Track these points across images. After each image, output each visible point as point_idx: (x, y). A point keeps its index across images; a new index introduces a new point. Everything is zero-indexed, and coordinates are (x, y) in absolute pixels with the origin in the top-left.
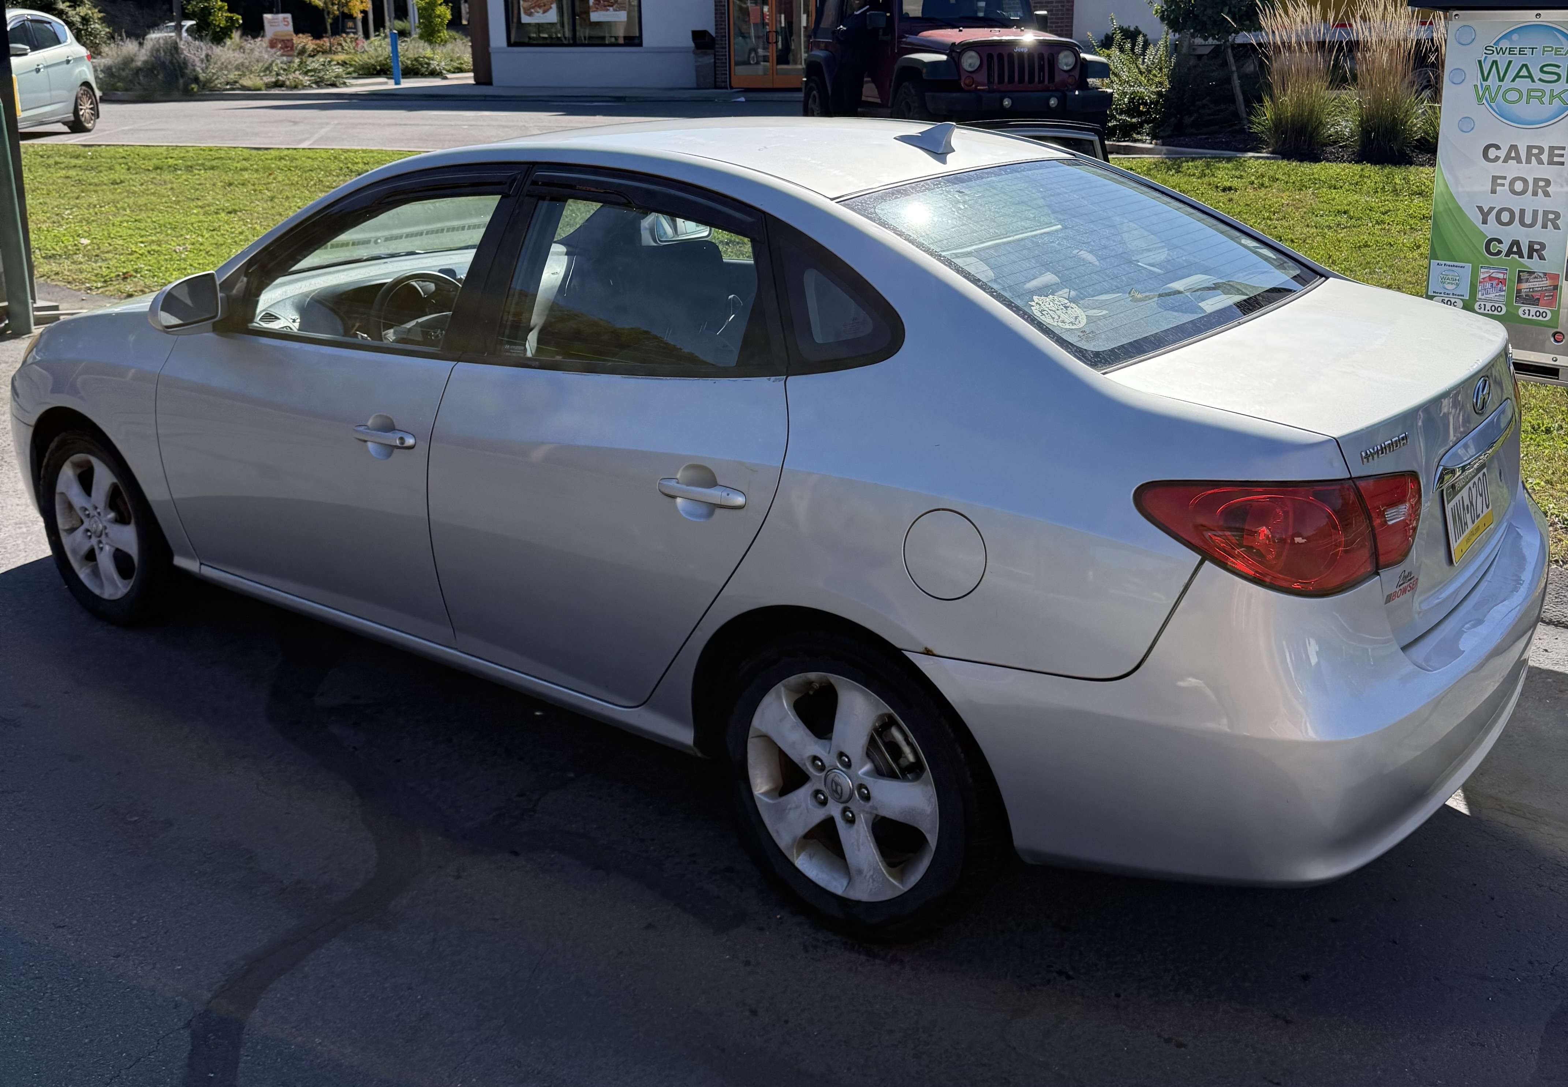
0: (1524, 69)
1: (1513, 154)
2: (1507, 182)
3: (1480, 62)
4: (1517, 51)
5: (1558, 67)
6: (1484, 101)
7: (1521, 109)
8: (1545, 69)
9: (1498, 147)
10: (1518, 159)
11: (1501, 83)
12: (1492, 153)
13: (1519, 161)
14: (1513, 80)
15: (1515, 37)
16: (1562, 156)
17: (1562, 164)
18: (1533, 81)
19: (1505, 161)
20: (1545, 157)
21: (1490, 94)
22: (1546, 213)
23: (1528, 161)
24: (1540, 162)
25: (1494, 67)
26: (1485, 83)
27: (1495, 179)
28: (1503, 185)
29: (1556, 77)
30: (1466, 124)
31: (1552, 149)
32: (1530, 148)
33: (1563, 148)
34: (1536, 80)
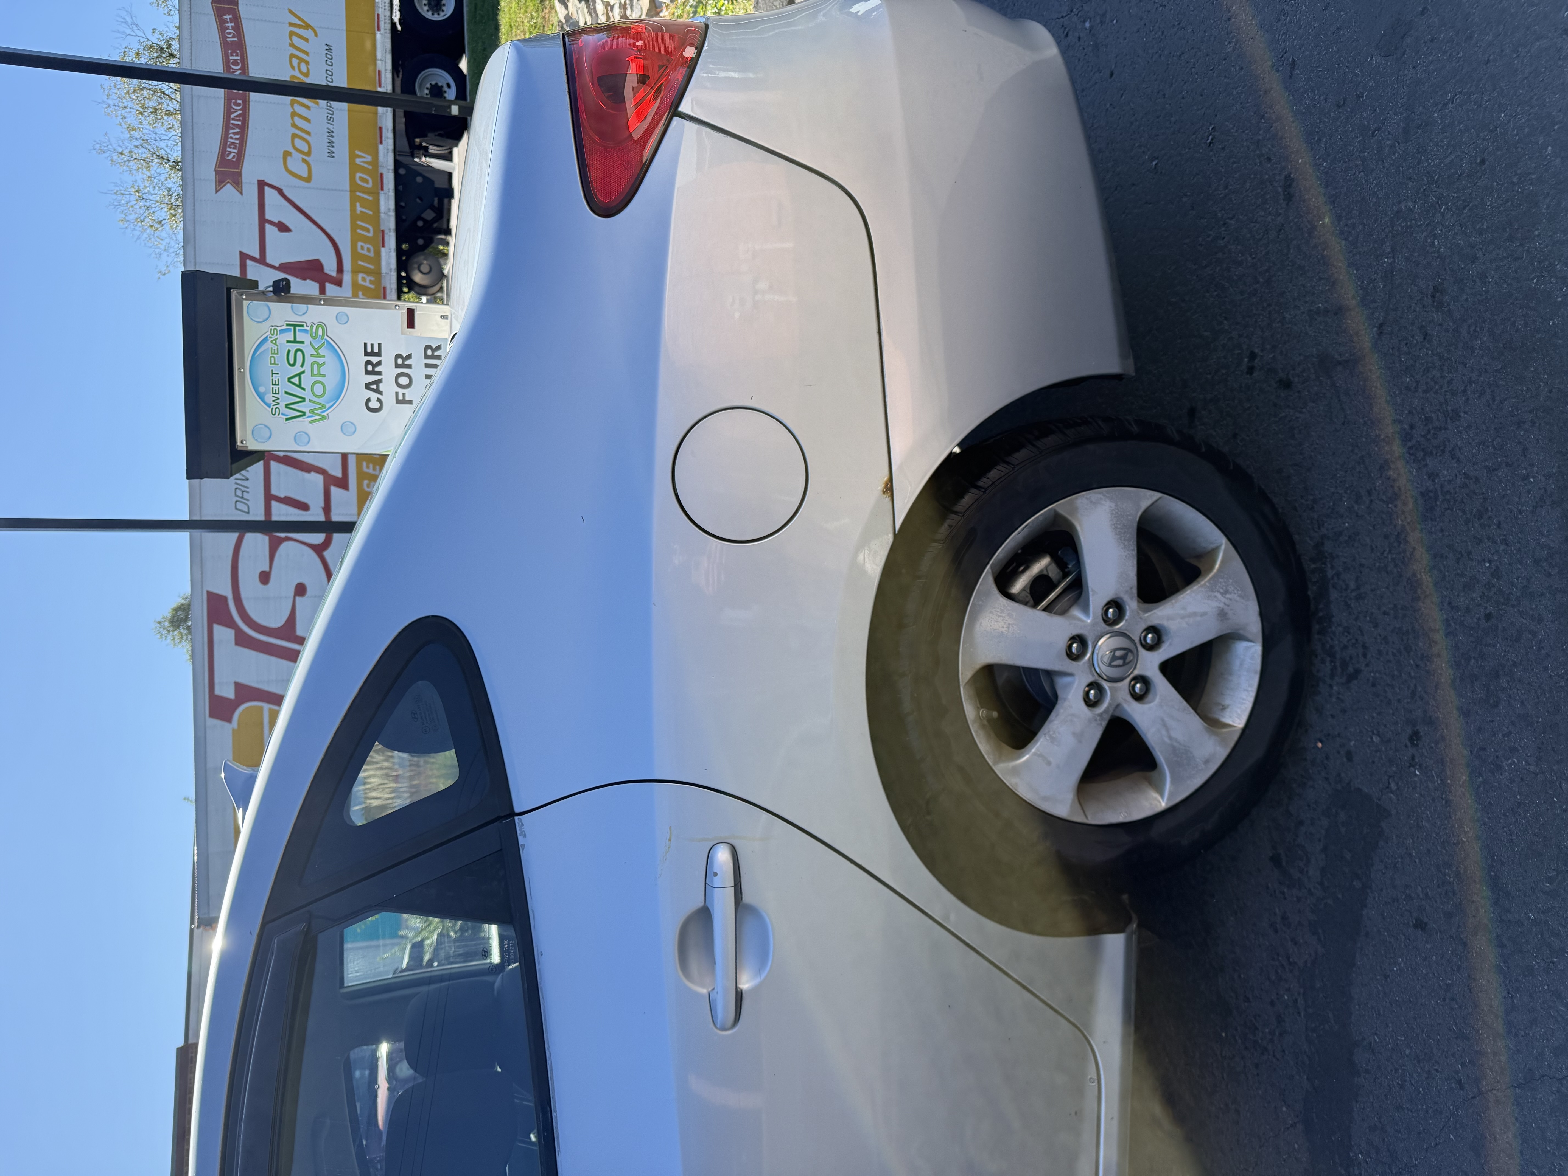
0: (292, 380)
1: (374, 387)
2: (401, 391)
3: (287, 419)
4: (276, 387)
5: (289, 351)
6: (325, 414)
7: (331, 380)
8: (292, 362)
9: (368, 400)
10: (378, 382)
11: (307, 400)
12: (374, 405)
13: (380, 381)
14: (304, 389)
15: (262, 389)
16: (372, 345)
17: (380, 345)
18: (303, 372)
19: (380, 393)
20: (374, 360)
21: (319, 409)
22: (427, 357)
23: (379, 373)
24: (379, 363)
25: (292, 406)
26: (308, 414)
27: (398, 401)
28: (404, 394)
29: (299, 353)
30: (348, 428)
31: (367, 354)
32: (367, 372)
33: (365, 344)
34: (302, 370)
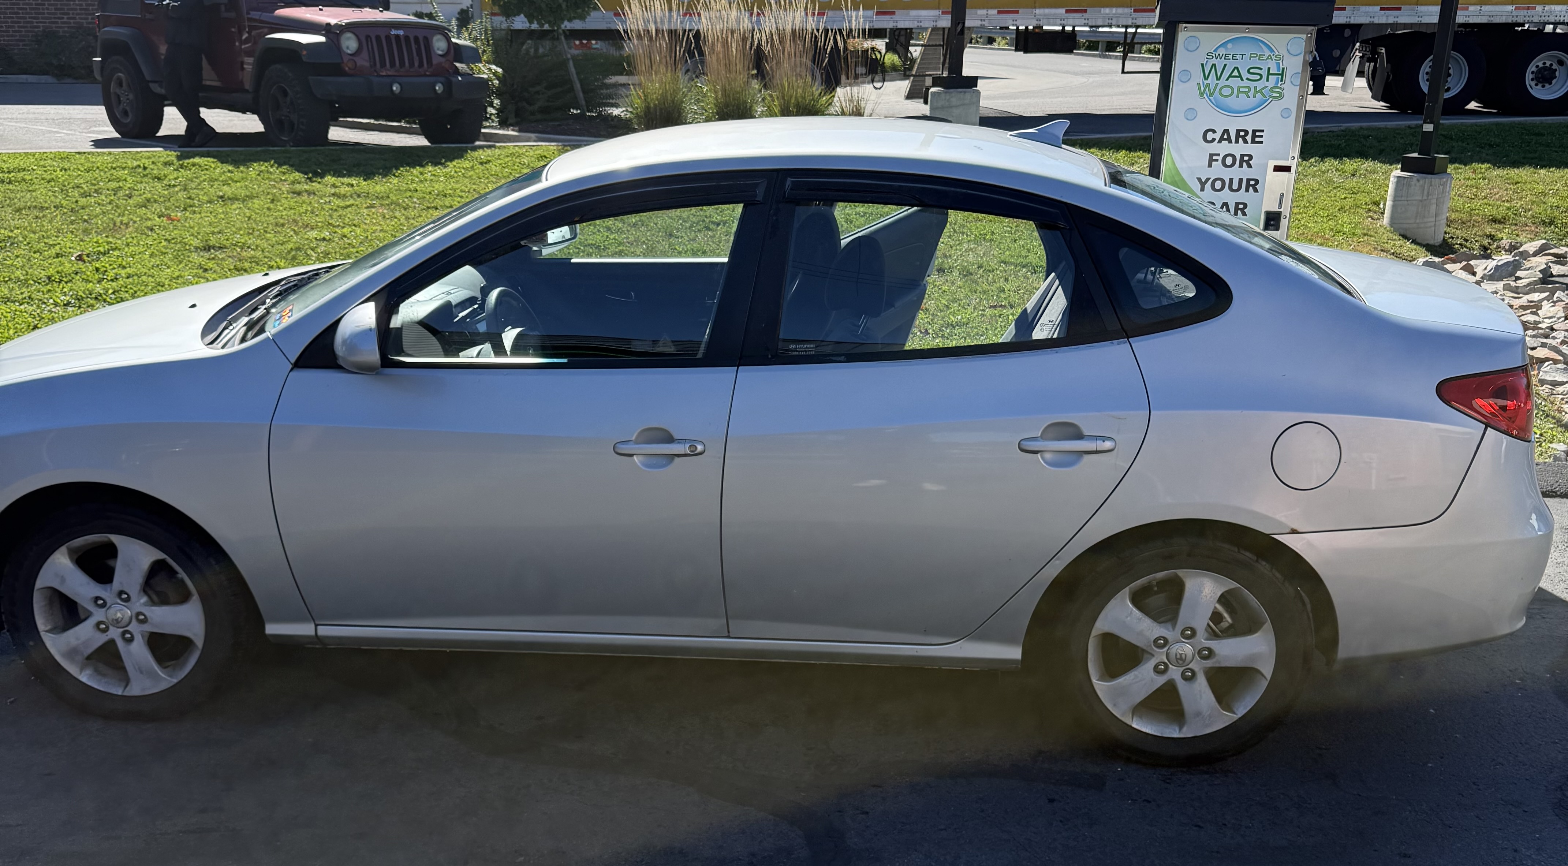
0: (1236, 70)
1: (1225, 136)
2: (1220, 158)
3: (1202, 65)
4: (1231, 57)
5: (1261, 69)
6: (1205, 96)
7: (1233, 102)
8: (1251, 71)
9: (1214, 131)
10: (1229, 140)
11: (1218, 82)
12: (1210, 136)
13: (1230, 142)
14: (1227, 79)
15: (1230, 46)
16: (1261, 136)
17: (1261, 142)
18: (1242, 80)
19: (1220, 142)
20: (1249, 138)
21: (1209, 90)
22: (1248, 180)
23: (1237, 142)
24: (1246, 142)
25: (1213, 70)
26: (1206, 82)
27: (1211, 155)
28: (1217, 160)
29: (1259, 77)
30: (1191, 114)
31: (1254, 131)
32: (1238, 131)
33: (1263, 131)
34: (1244, 79)
